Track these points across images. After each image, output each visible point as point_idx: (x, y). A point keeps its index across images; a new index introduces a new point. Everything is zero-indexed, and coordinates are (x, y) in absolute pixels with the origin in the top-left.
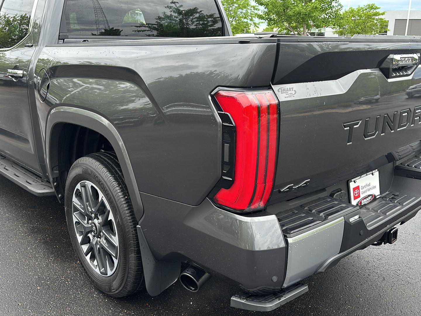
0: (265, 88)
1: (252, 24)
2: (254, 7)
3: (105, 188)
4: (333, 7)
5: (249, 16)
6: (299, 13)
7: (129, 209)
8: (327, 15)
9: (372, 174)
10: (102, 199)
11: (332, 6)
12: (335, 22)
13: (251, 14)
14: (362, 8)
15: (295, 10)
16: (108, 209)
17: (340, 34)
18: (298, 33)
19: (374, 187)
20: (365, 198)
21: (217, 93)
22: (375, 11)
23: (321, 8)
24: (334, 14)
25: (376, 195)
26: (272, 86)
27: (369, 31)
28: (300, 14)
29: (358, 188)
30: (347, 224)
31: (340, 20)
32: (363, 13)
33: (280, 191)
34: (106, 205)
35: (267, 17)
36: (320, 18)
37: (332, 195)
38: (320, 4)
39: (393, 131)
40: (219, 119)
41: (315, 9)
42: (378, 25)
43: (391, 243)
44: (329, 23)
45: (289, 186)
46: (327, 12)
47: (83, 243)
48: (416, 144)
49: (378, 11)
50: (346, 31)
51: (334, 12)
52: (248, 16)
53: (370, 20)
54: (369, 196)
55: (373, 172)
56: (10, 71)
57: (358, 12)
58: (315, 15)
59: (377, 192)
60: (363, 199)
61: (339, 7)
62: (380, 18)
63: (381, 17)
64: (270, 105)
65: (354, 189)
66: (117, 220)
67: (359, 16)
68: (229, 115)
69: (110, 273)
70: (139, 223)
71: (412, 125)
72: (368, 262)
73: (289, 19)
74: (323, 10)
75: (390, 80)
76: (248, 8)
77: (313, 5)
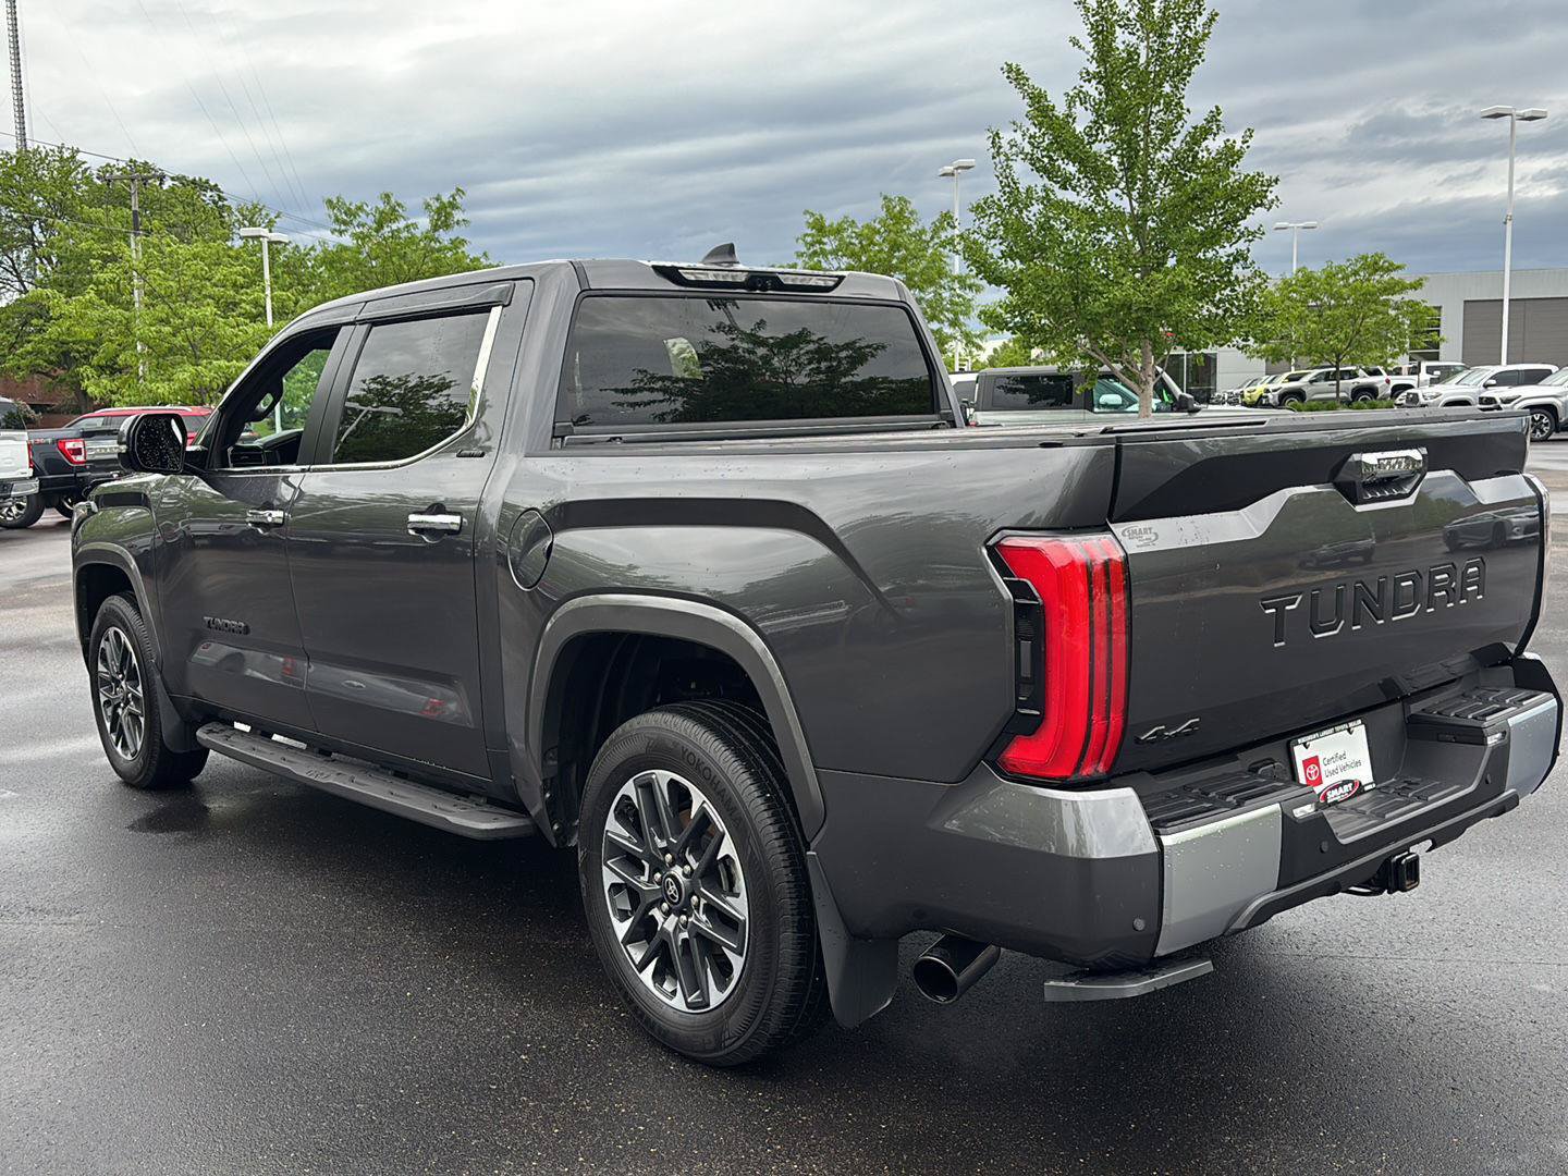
0: (1097, 529)
1: (959, 338)
2: (961, 280)
3: (715, 777)
4: (1238, 282)
5: (948, 310)
6: (1126, 306)
7: (776, 823)
8: (1218, 308)
9: (1349, 730)
10: (702, 809)
11: (1233, 278)
12: (1246, 329)
13: (952, 303)
14: (1341, 269)
15: (1111, 296)
16: (721, 830)
17: (1270, 358)
18: (1126, 367)
19: (1358, 763)
20: (1337, 787)
21: (997, 544)
22: (1386, 277)
23: (1197, 287)
24: (1242, 303)
25: (1363, 784)
26: (1111, 526)
27: (1374, 344)
28: (1130, 308)
29: (1314, 760)
30: (1288, 821)
31: (1263, 321)
32: (1345, 286)
33: (1138, 741)
34: (715, 819)
35: (1018, 319)
36: (1196, 316)
37: (1253, 770)
38: (1193, 274)
39: (1382, 622)
40: (1007, 593)
41: (1177, 290)
42: (1403, 323)
43: (1404, 890)
44: (1228, 332)
45: (1156, 729)
46: (1218, 296)
47: (631, 938)
48: (1459, 660)
49: (1396, 278)
50: (1293, 348)
51: (1240, 296)
52: (941, 312)
53: (1373, 306)
54: (1346, 782)
55: (1351, 725)
56: (413, 518)
57: (1328, 284)
58: (1178, 311)
59: (1365, 775)
60: (1330, 790)
61: (1258, 281)
62: (1407, 299)
63: (1410, 295)
64: (1110, 560)
65: (1307, 763)
66: (750, 849)
67: (1332, 296)
68: (1029, 583)
69: (716, 997)
70: (813, 845)
71: (1429, 611)
72: (1371, 988)
73: (1093, 326)
74: (1205, 294)
75: (1359, 508)
76: (943, 283)
77: (1169, 277)
